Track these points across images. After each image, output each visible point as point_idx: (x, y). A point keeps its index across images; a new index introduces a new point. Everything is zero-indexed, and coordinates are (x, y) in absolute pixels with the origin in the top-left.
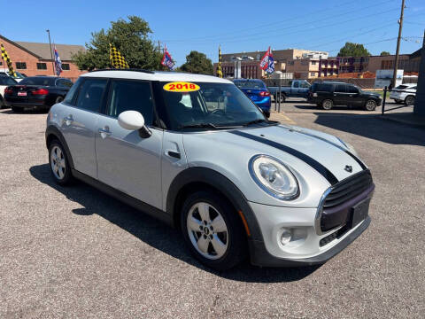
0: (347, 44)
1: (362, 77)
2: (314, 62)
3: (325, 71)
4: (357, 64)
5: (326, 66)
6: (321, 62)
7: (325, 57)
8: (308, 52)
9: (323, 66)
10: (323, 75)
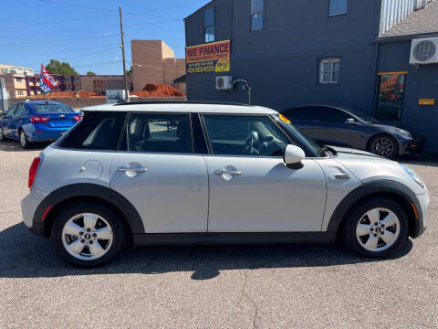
0: (52, 61)
1: (78, 96)
2: (19, 79)
3: (34, 89)
4: (68, 82)
5: (34, 83)
6: (27, 79)
7: (30, 74)
8: (9, 68)
9: (31, 84)
10: (32, 93)
